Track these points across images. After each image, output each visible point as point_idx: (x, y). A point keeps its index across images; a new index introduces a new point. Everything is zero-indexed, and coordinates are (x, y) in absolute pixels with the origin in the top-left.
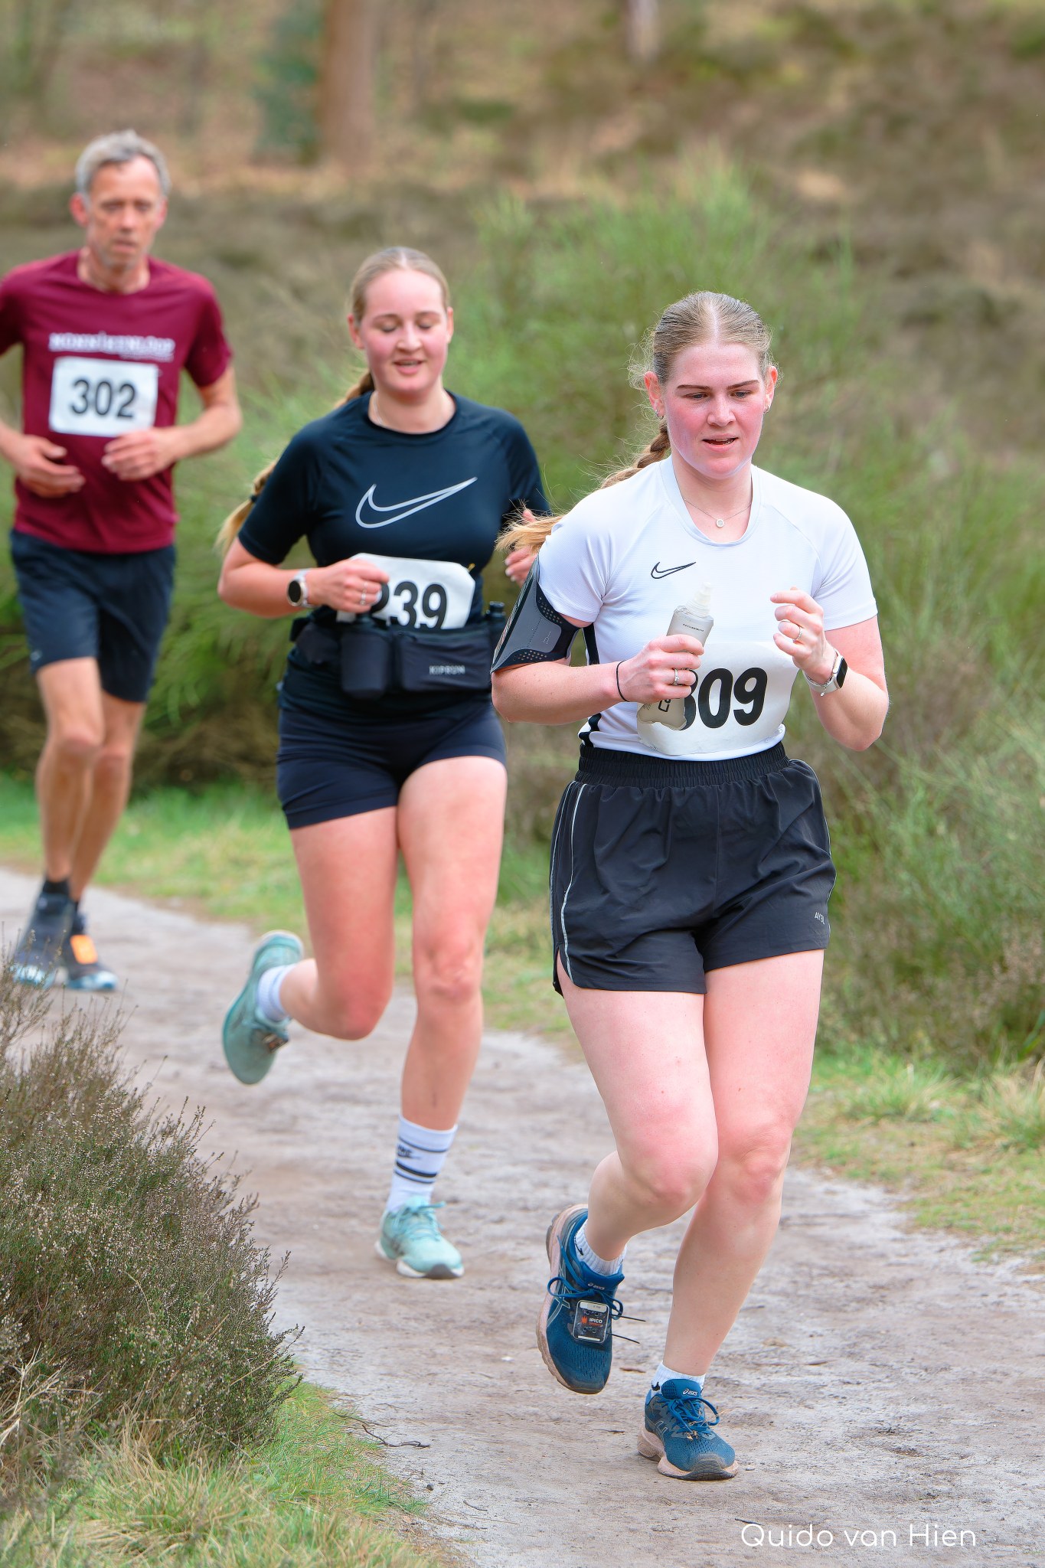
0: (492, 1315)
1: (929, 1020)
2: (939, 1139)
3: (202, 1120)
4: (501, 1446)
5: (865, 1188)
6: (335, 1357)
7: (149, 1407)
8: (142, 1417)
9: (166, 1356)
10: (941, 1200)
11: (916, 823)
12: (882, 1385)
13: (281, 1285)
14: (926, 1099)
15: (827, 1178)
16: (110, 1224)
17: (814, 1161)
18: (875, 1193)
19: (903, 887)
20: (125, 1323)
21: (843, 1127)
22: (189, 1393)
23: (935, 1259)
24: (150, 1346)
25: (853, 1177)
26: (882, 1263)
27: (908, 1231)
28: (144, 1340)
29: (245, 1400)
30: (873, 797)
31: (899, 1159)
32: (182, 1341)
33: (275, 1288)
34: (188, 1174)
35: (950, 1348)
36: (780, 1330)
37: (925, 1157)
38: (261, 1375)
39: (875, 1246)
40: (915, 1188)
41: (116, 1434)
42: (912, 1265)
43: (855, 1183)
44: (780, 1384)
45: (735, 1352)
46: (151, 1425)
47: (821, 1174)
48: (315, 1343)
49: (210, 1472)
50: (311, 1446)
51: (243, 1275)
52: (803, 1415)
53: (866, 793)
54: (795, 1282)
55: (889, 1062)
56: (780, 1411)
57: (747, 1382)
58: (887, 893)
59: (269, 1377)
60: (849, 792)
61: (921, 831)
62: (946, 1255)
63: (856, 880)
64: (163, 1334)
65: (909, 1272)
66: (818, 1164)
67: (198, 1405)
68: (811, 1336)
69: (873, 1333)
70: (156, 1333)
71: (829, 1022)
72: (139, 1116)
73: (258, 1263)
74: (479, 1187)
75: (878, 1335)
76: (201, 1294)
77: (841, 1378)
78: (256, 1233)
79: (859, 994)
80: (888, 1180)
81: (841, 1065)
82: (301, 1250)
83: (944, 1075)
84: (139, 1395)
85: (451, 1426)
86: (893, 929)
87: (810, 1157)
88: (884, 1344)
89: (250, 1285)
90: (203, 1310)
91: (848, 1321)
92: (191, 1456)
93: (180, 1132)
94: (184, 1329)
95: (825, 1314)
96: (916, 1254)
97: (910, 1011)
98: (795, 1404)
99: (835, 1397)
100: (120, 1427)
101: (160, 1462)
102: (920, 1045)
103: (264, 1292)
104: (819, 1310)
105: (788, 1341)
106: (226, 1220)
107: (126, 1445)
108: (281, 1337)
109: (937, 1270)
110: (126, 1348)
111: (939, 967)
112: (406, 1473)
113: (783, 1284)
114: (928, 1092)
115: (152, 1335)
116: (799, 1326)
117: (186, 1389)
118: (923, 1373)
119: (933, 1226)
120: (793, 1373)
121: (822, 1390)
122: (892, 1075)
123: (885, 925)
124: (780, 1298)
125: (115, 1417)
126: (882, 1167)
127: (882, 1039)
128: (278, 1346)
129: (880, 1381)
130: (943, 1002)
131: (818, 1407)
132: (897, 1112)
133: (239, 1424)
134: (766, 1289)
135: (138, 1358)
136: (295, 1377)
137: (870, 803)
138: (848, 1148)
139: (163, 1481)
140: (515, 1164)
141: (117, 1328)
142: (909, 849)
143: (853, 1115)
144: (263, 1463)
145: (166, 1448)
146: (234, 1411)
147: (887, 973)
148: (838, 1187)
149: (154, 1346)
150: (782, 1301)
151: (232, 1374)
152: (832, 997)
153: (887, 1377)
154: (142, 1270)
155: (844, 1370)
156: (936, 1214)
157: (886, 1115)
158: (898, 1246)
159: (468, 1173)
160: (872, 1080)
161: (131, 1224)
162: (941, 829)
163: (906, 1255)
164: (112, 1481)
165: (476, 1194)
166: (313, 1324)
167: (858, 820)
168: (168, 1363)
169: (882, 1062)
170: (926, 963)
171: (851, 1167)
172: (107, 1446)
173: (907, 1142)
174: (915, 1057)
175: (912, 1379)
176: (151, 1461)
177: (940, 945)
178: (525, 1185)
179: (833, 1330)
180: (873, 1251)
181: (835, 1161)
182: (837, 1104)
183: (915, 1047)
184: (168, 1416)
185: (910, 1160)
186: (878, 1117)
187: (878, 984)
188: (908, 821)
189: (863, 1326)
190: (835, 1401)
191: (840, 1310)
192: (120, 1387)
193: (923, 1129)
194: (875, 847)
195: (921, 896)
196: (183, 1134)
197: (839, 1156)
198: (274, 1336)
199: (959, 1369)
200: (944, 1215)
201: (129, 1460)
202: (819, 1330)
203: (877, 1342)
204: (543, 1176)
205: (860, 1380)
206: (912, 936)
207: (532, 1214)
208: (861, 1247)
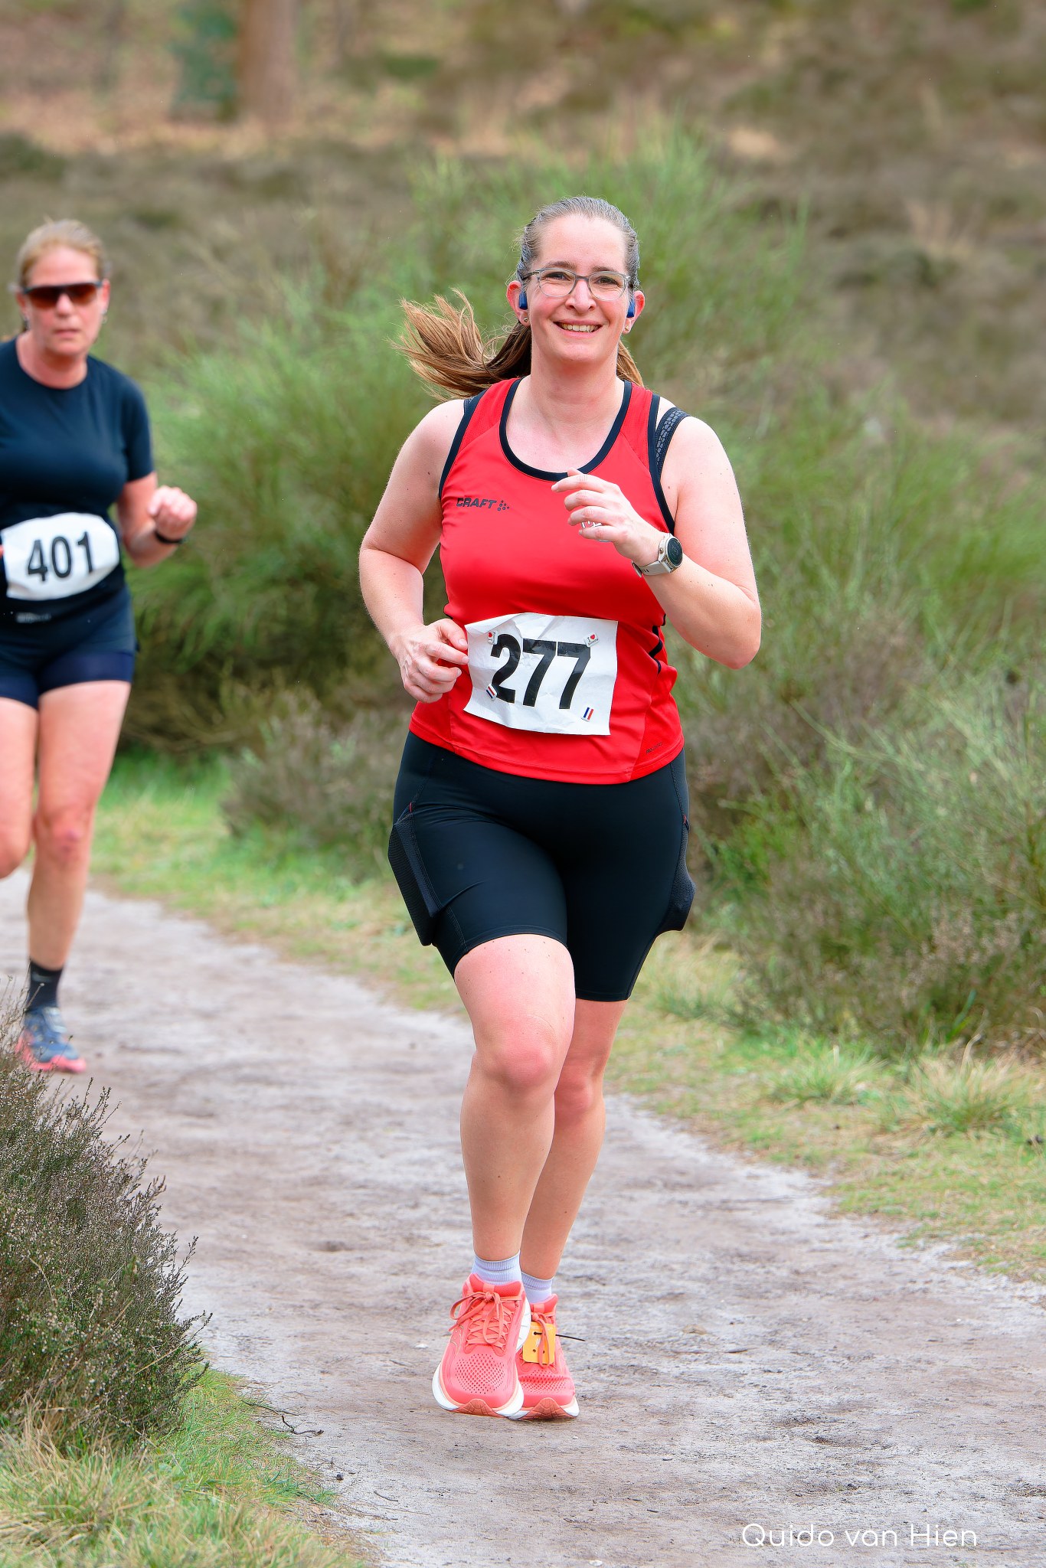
0: (406, 1301)
1: (855, 1000)
2: (865, 1122)
3: (108, 1102)
4: (412, 1435)
5: (788, 1171)
6: (246, 1344)
7: (51, 1395)
8: (43, 1406)
9: (69, 1343)
10: (866, 1185)
11: (844, 799)
12: (804, 1374)
13: (188, 1270)
14: (852, 1081)
15: (750, 1162)
16: (12, 1209)
17: (737, 1144)
18: (799, 1177)
19: (830, 863)
20: (27, 1308)
21: (767, 1109)
22: (92, 1381)
23: (860, 1244)
24: (52, 1334)
25: (776, 1160)
26: (805, 1248)
27: (832, 1216)
28: (46, 1326)
29: (150, 1388)
30: (801, 771)
31: (824, 1143)
32: (84, 1328)
33: (182, 1273)
34: (94, 1158)
35: (874, 1336)
36: (699, 1316)
37: (851, 1139)
38: (168, 1361)
39: (798, 1232)
40: (840, 1172)
41: (18, 1422)
42: (836, 1251)
43: (779, 1168)
44: (699, 1373)
45: (654, 1339)
46: (53, 1415)
47: (743, 1157)
48: (224, 1330)
49: (114, 1462)
50: (218, 1435)
51: (150, 1260)
52: (723, 1404)
53: (794, 768)
54: (715, 1268)
55: (815, 1043)
56: (699, 1400)
57: (665, 1370)
58: (813, 871)
59: (176, 1365)
60: (775, 767)
61: (848, 807)
62: (871, 1240)
63: (782, 858)
64: (66, 1320)
65: (833, 1258)
66: (741, 1149)
67: (102, 1393)
68: (732, 1323)
69: (794, 1320)
70: (59, 1320)
71: (753, 1003)
72: (44, 1097)
73: (165, 1249)
74: (394, 1171)
75: (800, 1323)
76: (105, 1281)
77: (762, 1366)
78: (164, 1218)
79: (784, 973)
80: (812, 1164)
81: (765, 1046)
82: (208, 1234)
83: (871, 1056)
84: (42, 1383)
85: (363, 1415)
86: (819, 907)
87: (732, 1141)
88: (805, 1332)
89: (156, 1270)
90: (107, 1296)
91: (770, 1308)
92: (94, 1445)
93: (85, 1115)
94: (88, 1316)
95: (747, 1300)
96: (840, 1240)
97: (836, 991)
98: (714, 1393)
99: (756, 1386)
100: (22, 1416)
101: (63, 1452)
102: (847, 1026)
103: (171, 1277)
104: (740, 1296)
105: (708, 1329)
106: (133, 1205)
107: (28, 1433)
108: (188, 1324)
109: (861, 1256)
110: (28, 1335)
111: (865, 947)
112: (316, 1463)
113: (703, 1269)
114: (855, 1073)
115: (54, 1323)
116: (719, 1313)
117: (89, 1377)
118: (846, 1361)
119: (859, 1212)
120: (713, 1361)
121: (742, 1379)
122: (817, 1056)
123: (811, 903)
124: (700, 1284)
125: (17, 1406)
126: (806, 1151)
127: (808, 1020)
128: (186, 1333)
129: (801, 1369)
130: (870, 982)
131: (738, 1396)
132: (823, 1094)
133: (143, 1413)
134: (686, 1274)
135: (40, 1344)
136: (203, 1364)
137: (796, 777)
138: (772, 1131)
139: (66, 1471)
140: (430, 1147)
141: (20, 1315)
142: (836, 826)
143: (777, 1097)
144: (169, 1453)
145: (69, 1437)
146: (138, 1399)
147: (814, 951)
148: (760, 1172)
149: (56, 1332)
150: (702, 1287)
151: (137, 1362)
152: (757, 977)
153: (809, 1365)
154: (46, 1256)
155: (766, 1357)
156: (861, 1199)
157: (811, 1098)
158: (821, 1232)
159: (382, 1156)
160: (796, 1061)
161: (34, 1210)
162: (869, 805)
163: (830, 1241)
164: (14, 1471)
165: (389, 1178)
166: (222, 1310)
167: (784, 795)
168: (71, 1351)
169: (807, 1043)
170: (853, 942)
171: (775, 1150)
172: (9, 1436)
173: (832, 1125)
174: (841, 1038)
175: (835, 1368)
176: (54, 1450)
177: (867, 924)
178: (441, 1169)
179: (754, 1317)
180: (796, 1236)
181: (759, 1144)
182: (761, 1086)
183: (841, 1028)
184: (71, 1405)
185: (835, 1144)
186: (803, 1099)
187: (804, 964)
188: (836, 796)
189: (785, 1313)
190: (755, 1390)
191: (761, 1297)
192: (22, 1375)
193: (849, 1111)
194: (802, 823)
195: (848, 873)
196: (89, 1114)
197: (762, 1139)
198: (180, 1323)
199: (883, 1357)
200: (869, 1200)
201: (31, 1450)
202: (740, 1317)
203: (799, 1329)
205: (782, 1369)
206: (839, 914)
207: (447, 1198)
208: (783, 1233)
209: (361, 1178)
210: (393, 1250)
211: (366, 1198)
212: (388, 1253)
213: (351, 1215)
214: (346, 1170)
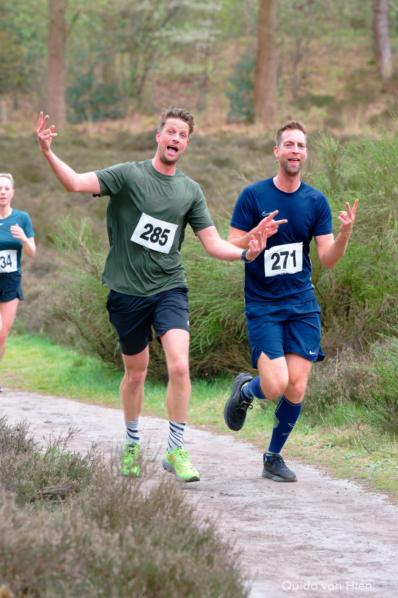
13: (255, 584)
33: (252, 585)
34: (216, 538)
51: (240, 580)
72: (195, 514)
73: (245, 575)
74: (333, 543)
78: (244, 563)
82: (260, 568)
89: (242, 584)
93: (212, 521)
103: (248, 587)
106: (232, 557)
140: (347, 533)
159: (327, 537)
165: (331, 546)
178: (352, 542)
204: (359, 538)
207: (355, 554)
209: (320, 546)
210: (334, 575)
211: (322, 554)
212: (332, 576)
213: (316, 561)
214: (313, 543)
